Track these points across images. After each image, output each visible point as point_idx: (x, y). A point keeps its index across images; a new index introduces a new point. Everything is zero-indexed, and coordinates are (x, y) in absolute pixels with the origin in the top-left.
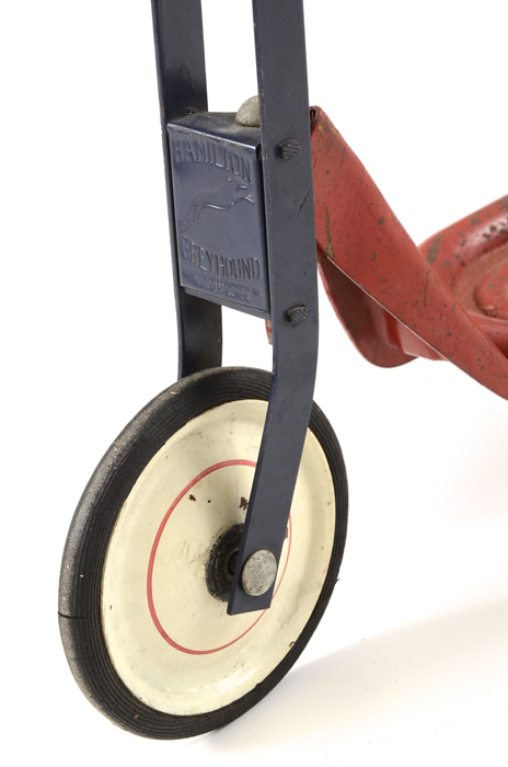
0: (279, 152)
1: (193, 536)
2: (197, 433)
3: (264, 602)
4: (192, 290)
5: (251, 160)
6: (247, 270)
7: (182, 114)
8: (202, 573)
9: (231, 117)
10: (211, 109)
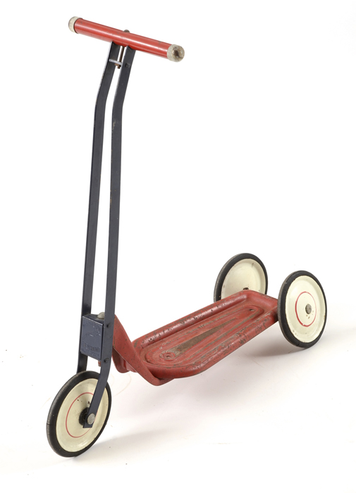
0: (107, 326)
5: (101, 327)
7: (86, 314)
9: (96, 316)
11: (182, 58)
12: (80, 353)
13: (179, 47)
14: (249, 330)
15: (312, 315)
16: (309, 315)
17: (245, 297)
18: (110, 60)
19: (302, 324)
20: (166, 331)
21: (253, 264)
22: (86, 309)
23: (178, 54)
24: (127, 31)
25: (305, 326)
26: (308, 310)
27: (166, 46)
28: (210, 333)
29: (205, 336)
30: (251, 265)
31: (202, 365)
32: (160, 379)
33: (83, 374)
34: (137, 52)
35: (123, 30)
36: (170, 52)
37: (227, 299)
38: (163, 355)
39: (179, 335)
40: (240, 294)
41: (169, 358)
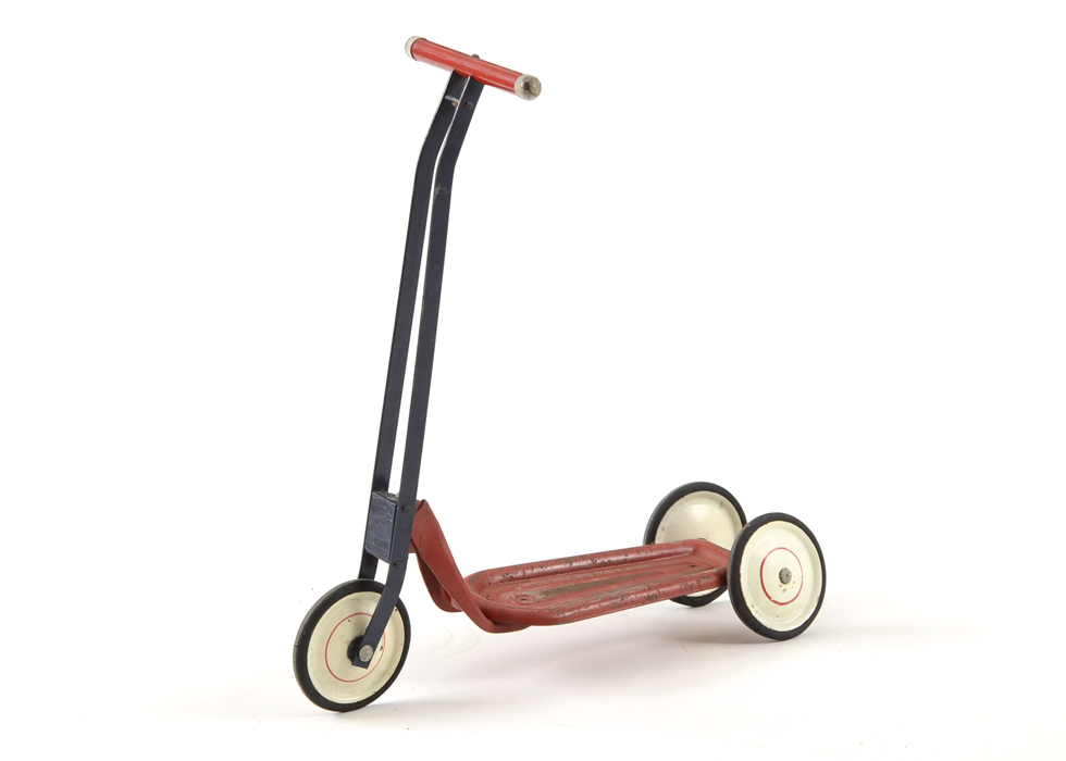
0: (403, 508)
1: (346, 634)
2: (357, 599)
3: (365, 665)
4: (368, 551)
5: (393, 508)
6: (386, 545)
7: (379, 490)
8: (346, 648)
9: (394, 495)
10: (389, 491)
11: (536, 95)
12: (364, 550)
13: (533, 78)
14: (669, 585)
15: (792, 588)
16: (784, 586)
17: (691, 549)
18: (447, 97)
19: (770, 598)
20: (535, 571)
21: (722, 504)
22: (380, 483)
23: (530, 88)
24: (476, 56)
25: (774, 601)
26: (784, 577)
27: (516, 75)
28: (608, 583)
29: (597, 585)
30: (718, 505)
31: (567, 614)
32: (495, 623)
33: (365, 583)
34: (486, 87)
35: (471, 54)
36: (519, 84)
37: (660, 547)
38: (517, 597)
39: (559, 578)
40: (685, 543)
41: (525, 602)
